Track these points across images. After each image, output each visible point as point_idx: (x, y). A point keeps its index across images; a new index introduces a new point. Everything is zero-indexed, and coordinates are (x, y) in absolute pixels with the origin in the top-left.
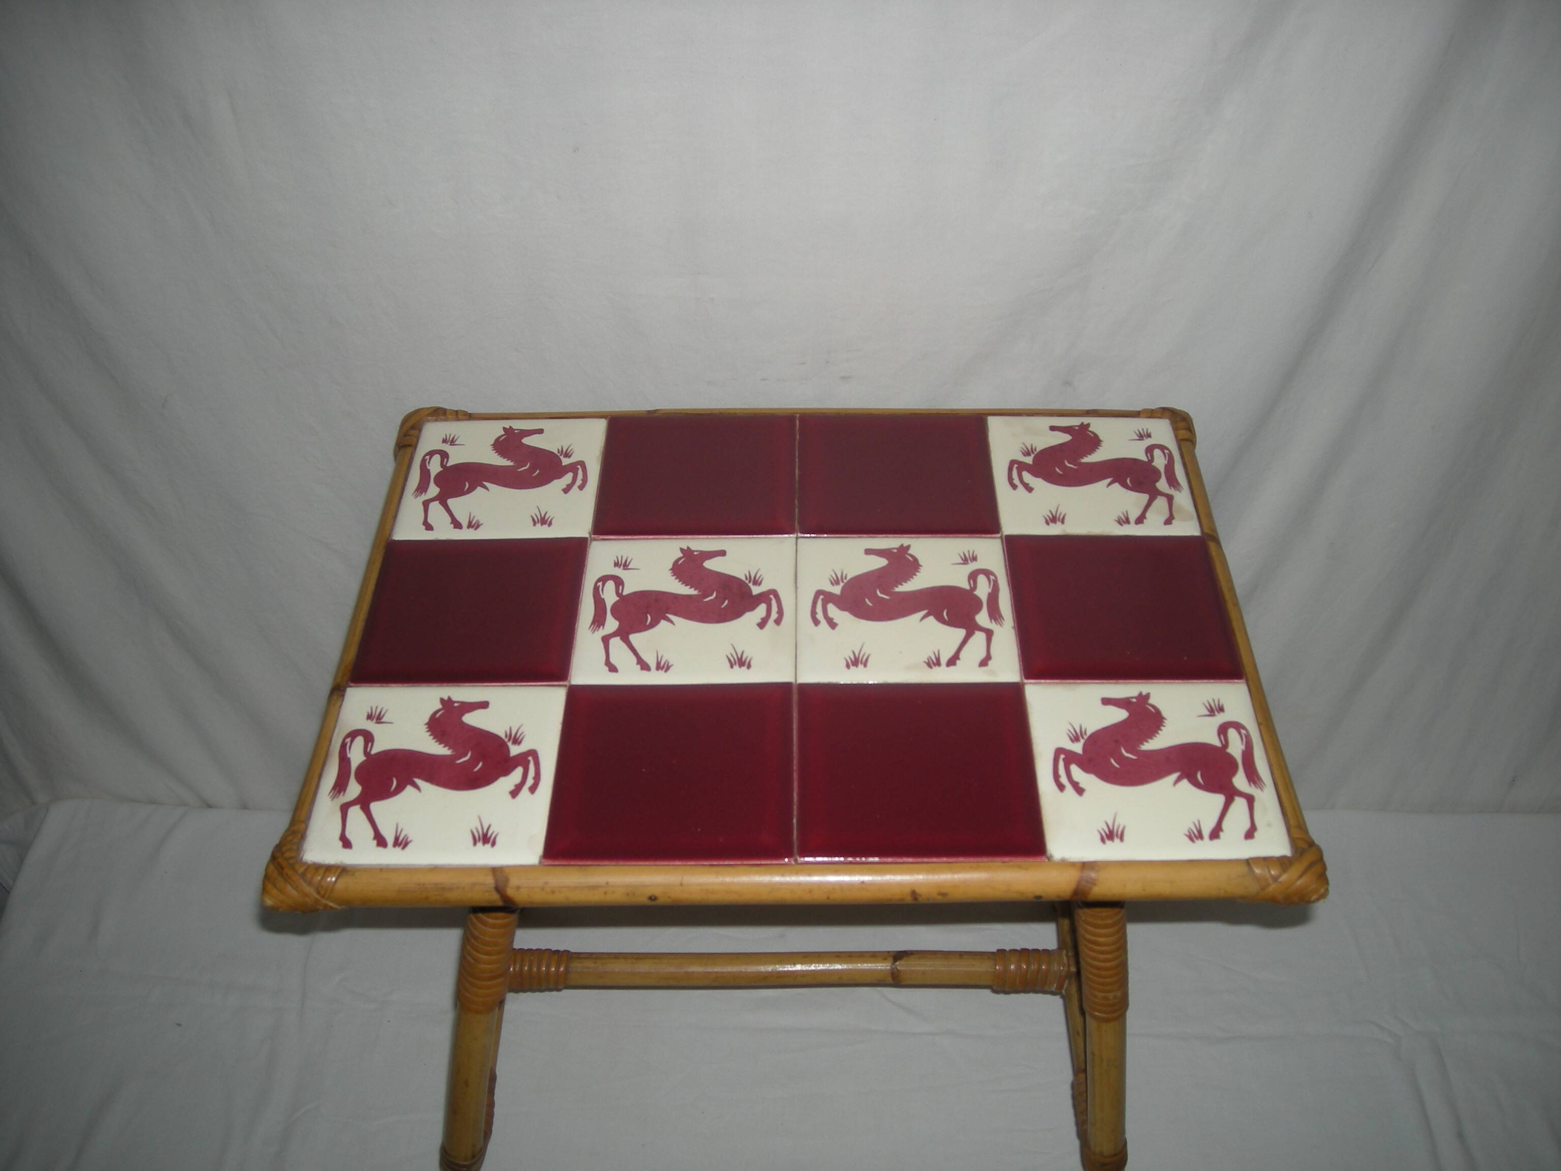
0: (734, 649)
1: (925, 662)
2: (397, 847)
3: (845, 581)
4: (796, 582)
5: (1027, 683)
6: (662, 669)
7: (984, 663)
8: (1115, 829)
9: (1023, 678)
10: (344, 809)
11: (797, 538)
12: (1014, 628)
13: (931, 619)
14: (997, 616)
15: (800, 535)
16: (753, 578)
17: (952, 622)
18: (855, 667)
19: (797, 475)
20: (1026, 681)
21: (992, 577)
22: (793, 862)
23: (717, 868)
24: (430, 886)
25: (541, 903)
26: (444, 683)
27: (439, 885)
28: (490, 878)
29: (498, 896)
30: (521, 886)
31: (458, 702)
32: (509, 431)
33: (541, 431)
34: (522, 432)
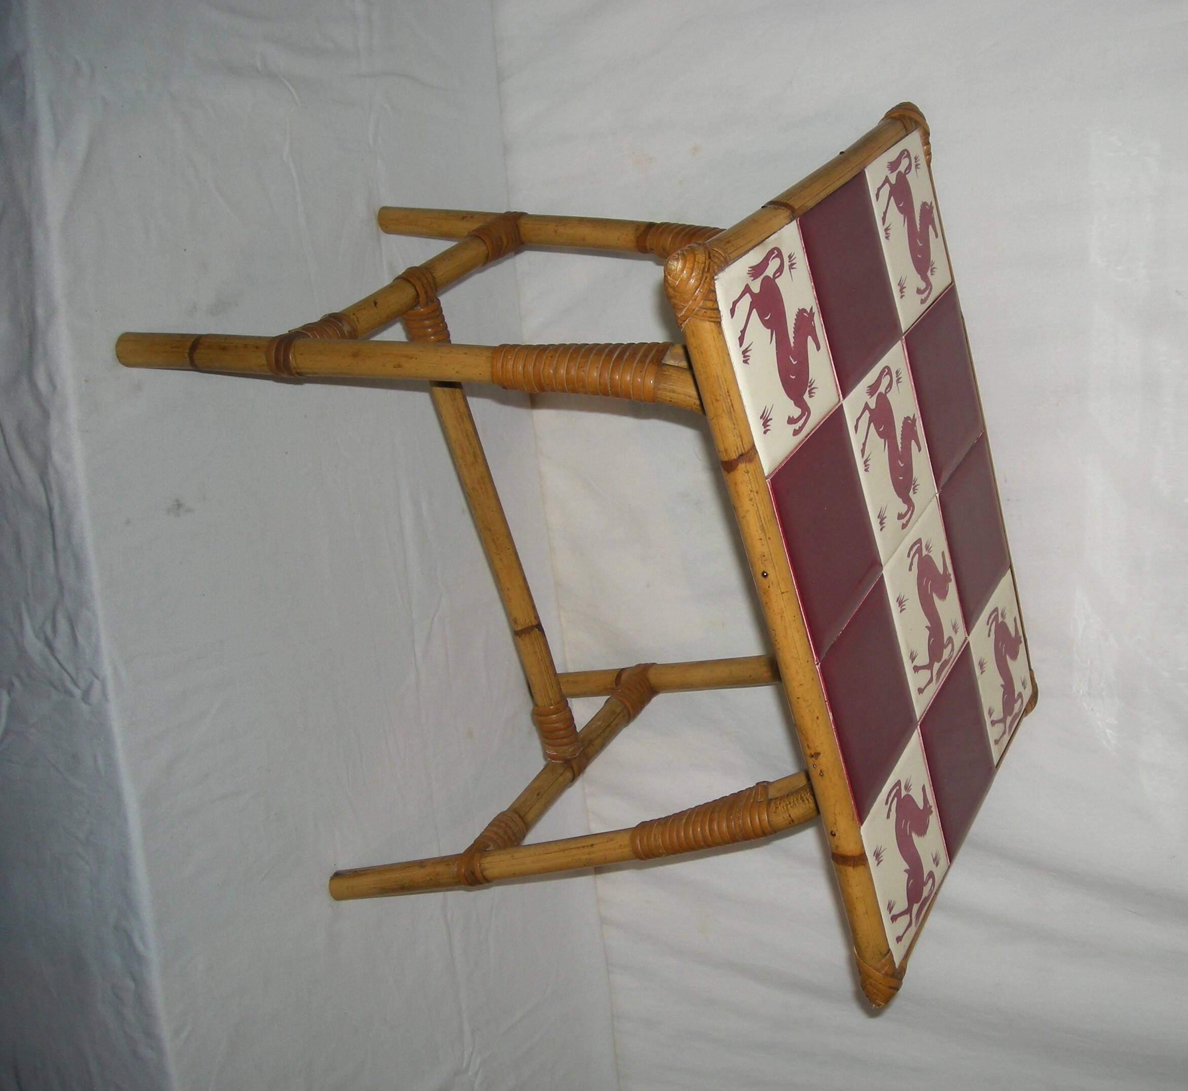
1: (911, 651)
2: (742, 355)
3: (929, 554)
6: (865, 466)
7: (920, 691)
9: (919, 723)
10: (746, 290)
13: (927, 634)
14: (938, 677)
22: (816, 663)
23: (799, 613)
24: (729, 400)
25: (737, 492)
26: (818, 300)
27: (731, 408)
28: (747, 447)
29: (735, 457)
30: (749, 474)
31: (814, 324)
32: (931, 207)
33: (937, 236)
34: (933, 221)
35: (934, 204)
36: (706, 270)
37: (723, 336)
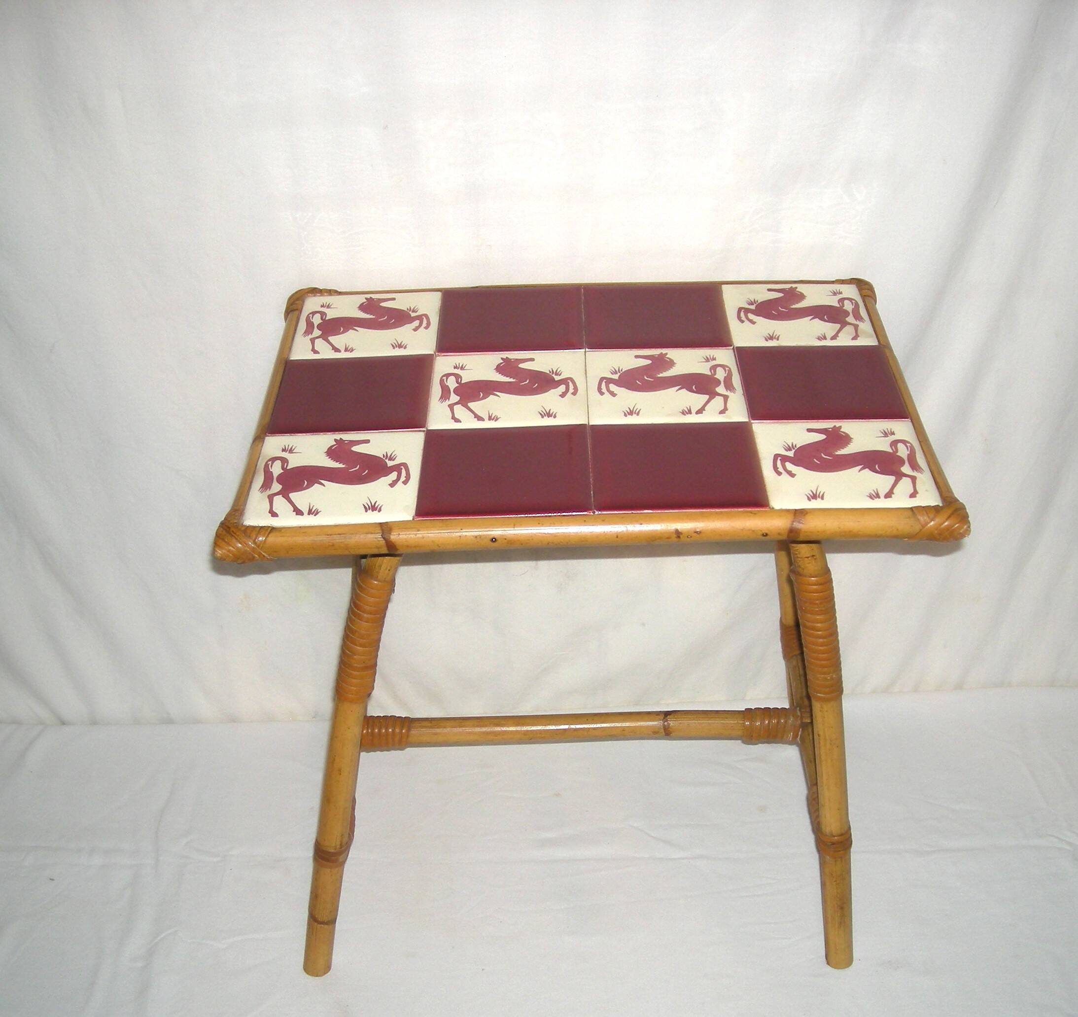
0: (544, 408)
1: (680, 412)
2: (311, 515)
3: (621, 372)
4: (586, 374)
5: (753, 423)
6: (493, 420)
7: (722, 412)
8: (818, 493)
9: (751, 420)
10: (271, 498)
11: (585, 352)
12: (744, 395)
13: (684, 391)
14: (732, 388)
15: (587, 350)
16: (554, 372)
17: (699, 391)
18: (630, 416)
19: (583, 318)
20: (753, 421)
21: (727, 369)
22: (592, 514)
23: (538, 518)
24: (335, 536)
25: (415, 547)
26: (336, 431)
27: (342, 535)
28: (378, 530)
29: (384, 542)
30: (401, 534)
31: (347, 441)
32: (369, 300)
33: (394, 299)
34: (379, 300)
35: (368, 296)
36: (228, 529)
37: (284, 528)
